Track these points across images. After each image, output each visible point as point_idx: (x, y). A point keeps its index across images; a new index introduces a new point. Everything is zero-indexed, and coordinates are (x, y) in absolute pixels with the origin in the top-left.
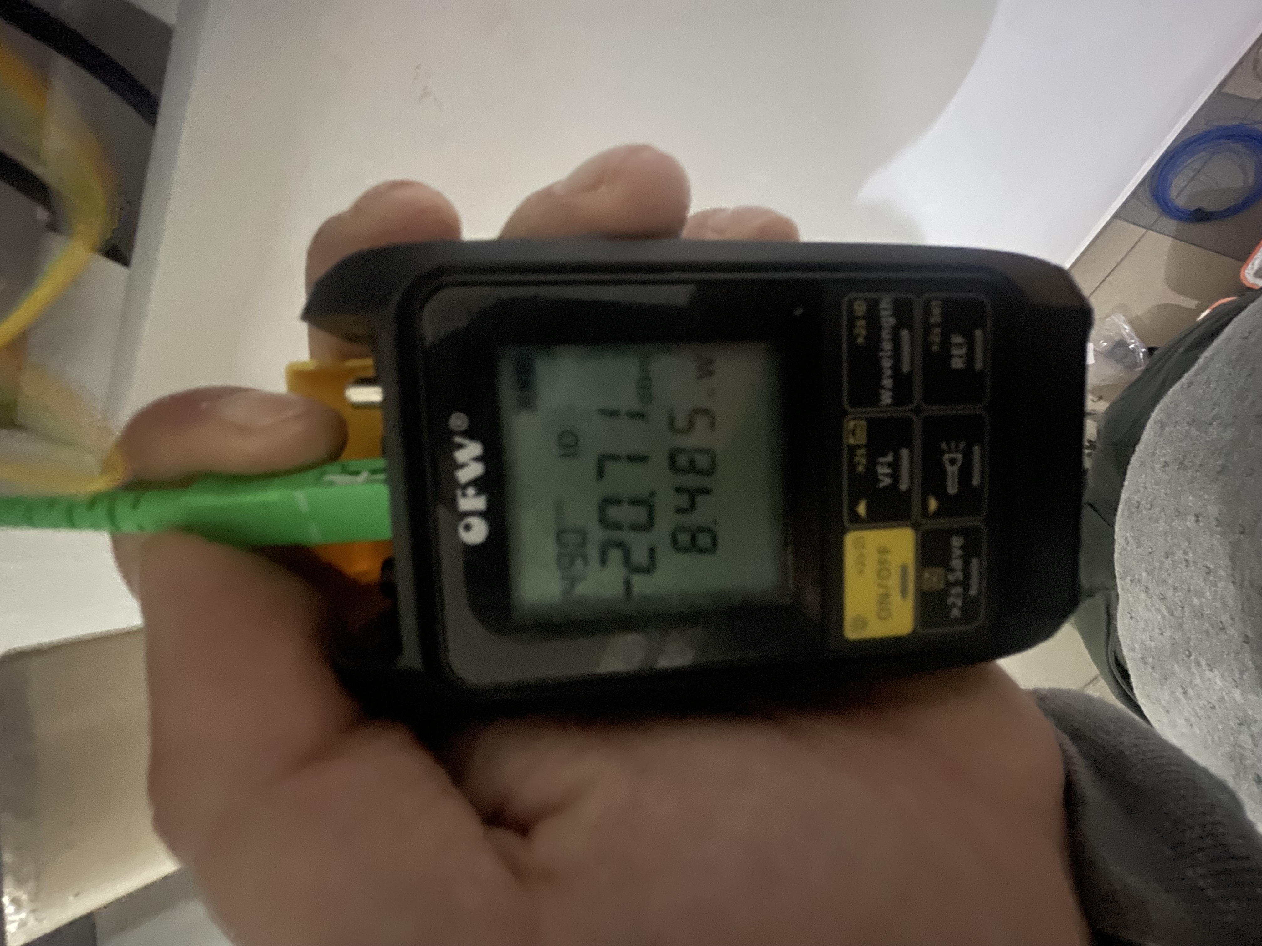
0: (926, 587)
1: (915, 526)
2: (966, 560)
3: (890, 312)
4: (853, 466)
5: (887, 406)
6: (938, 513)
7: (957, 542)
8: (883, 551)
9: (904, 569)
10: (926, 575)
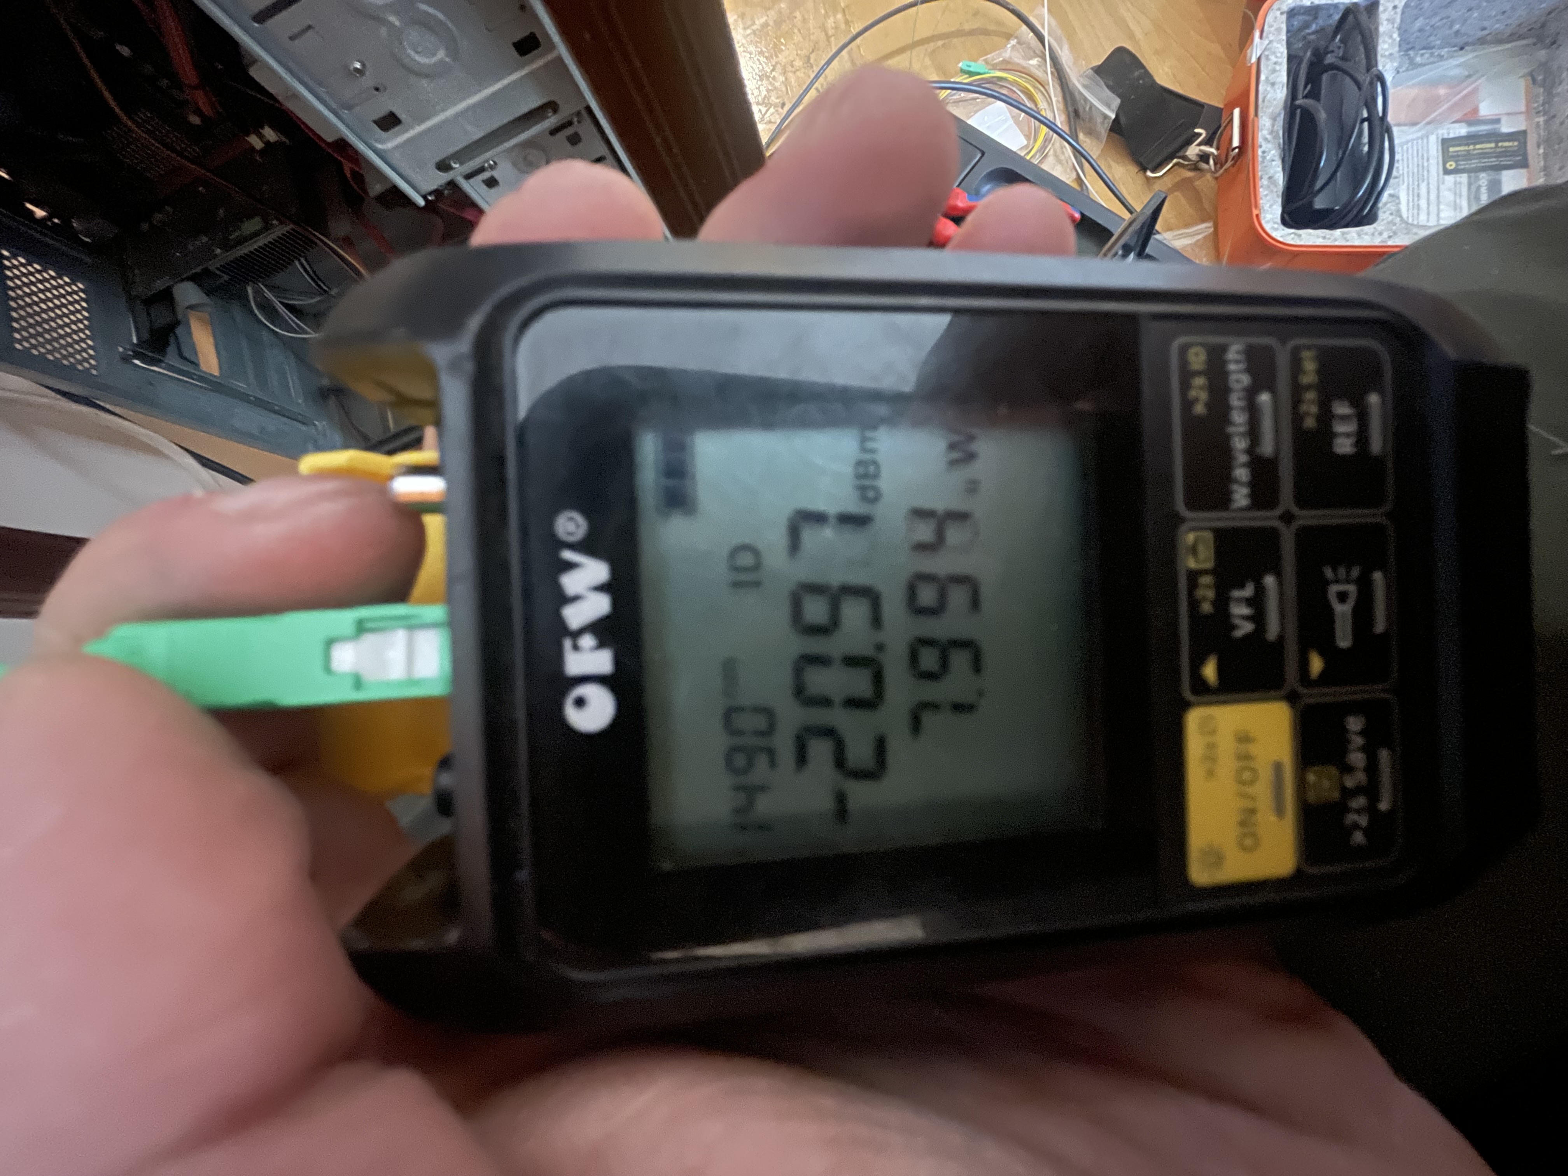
0: (1312, 797)
1: (1292, 698)
2: (1370, 751)
3: (1242, 366)
4: (1194, 604)
5: (1241, 509)
6: (1325, 678)
7: (1354, 724)
8: (1244, 738)
9: (1278, 767)
10: (1311, 777)
